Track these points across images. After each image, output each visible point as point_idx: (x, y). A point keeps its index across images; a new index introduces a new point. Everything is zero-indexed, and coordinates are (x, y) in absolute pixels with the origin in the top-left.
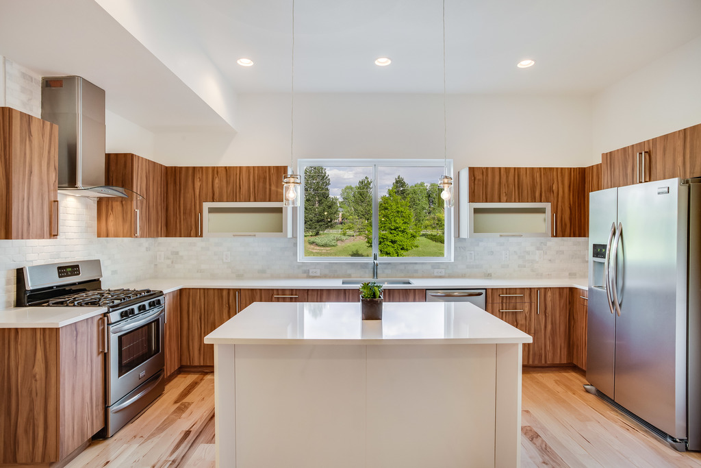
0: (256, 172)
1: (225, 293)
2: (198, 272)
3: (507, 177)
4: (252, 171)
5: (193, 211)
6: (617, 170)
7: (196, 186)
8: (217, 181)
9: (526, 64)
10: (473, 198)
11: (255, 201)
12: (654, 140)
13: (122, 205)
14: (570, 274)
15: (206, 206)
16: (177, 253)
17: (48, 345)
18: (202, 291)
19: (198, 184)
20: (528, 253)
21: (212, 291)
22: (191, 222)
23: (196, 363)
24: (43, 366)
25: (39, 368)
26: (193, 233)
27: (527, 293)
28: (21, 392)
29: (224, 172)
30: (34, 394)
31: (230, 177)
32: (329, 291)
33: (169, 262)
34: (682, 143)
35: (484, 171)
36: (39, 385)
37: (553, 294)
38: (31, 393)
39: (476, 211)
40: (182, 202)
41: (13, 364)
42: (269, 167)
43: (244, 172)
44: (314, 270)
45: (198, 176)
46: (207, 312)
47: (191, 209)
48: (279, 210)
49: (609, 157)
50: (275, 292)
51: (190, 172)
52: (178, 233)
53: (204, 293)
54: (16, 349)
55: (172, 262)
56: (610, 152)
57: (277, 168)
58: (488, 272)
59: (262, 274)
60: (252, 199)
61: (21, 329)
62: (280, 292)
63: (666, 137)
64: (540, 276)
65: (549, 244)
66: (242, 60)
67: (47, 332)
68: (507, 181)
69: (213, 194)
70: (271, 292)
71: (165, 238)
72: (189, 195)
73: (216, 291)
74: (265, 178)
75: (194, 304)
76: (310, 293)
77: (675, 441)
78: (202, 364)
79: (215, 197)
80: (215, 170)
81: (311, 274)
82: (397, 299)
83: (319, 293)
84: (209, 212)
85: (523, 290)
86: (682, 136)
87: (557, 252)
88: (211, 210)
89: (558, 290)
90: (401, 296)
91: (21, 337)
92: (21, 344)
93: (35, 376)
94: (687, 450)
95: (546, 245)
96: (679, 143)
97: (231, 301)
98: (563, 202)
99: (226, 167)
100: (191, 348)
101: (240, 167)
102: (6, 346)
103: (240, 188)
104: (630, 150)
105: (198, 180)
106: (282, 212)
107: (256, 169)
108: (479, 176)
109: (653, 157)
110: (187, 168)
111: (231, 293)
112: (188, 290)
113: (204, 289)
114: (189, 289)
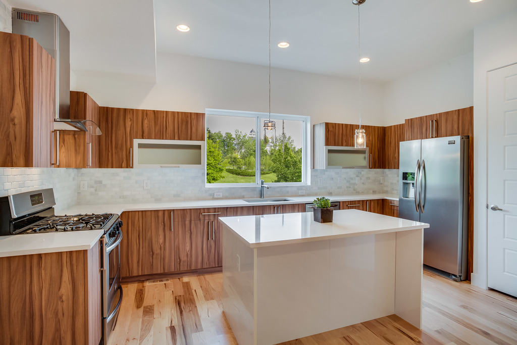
0: (180, 117)
1: (161, 214)
2: (120, 198)
3: (346, 130)
4: (176, 115)
5: (124, 146)
6: (416, 130)
7: (127, 125)
8: (146, 122)
9: (364, 60)
10: (327, 143)
11: (179, 139)
12: (440, 114)
13: (75, 138)
14: (373, 192)
15: (136, 142)
16: (100, 182)
17: (75, 267)
18: (140, 213)
19: (128, 123)
20: (352, 179)
21: (149, 213)
22: (122, 155)
23: (135, 274)
24: (70, 287)
25: (66, 289)
26: (124, 164)
27: (361, 203)
28: (46, 315)
29: (152, 115)
30: (60, 314)
31: (158, 119)
32: (242, 208)
33: (93, 190)
34: (457, 117)
35: (334, 125)
36: (66, 305)
37: (374, 203)
38: (56, 314)
39: (330, 151)
40: (114, 138)
41: (36, 289)
42: (191, 113)
43: (170, 116)
44: (218, 193)
45: (129, 116)
46: (145, 230)
47: (122, 145)
48: (199, 147)
49: (410, 122)
50: (202, 211)
51: (122, 113)
52: (110, 165)
53: (142, 214)
54: (39, 275)
55: (96, 190)
56: (411, 119)
57: (197, 114)
58: (331, 191)
59: (177, 197)
60: (176, 137)
61: (45, 254)
62: (206, 211)
63: (447, 113)
64: (358, 193)
65: (363, 173)
66: (180, 26)
67: (74, 255)
68: (346, 133)
69: (143, 133)
70: (199, 211)
71: (98, 169)
72: (121, 132)
73: (153, 213)
74: (187, 122)
75: (133, 223)
76: (228, 210)
77: (457, 277)
78: (140, 274)
79: (145, 135)
80: (145, 113)
81: (215, 196)
82: (288, 211)
83: (235, 210)
84: (139, 147)
85: (359, 201)
86: (457, 113)
87: (367, 178)
88: (141, 146)
89: (376, 201)
90: (290, 209)
91: (45, 262)
92: (45, 269)
93: (61, 298)
94: (461, 281)
95: (361, 174)
96: (455, 117)
97: (165, 220)
98: (375, 147)
99: (154, 111)
100: (130, 261)
101: (167, 112)
102: (28, 272)
103: (166, 128)
104: (425, 119)
105: (129, 120)
106: (200, 149)
107: (180, 114)
108: (331, 129)
109: (439, 123)
110: (119, 109)
111: (166, 213)
112: (127, 213)
113: (142, 211)
114: (129, 212)
